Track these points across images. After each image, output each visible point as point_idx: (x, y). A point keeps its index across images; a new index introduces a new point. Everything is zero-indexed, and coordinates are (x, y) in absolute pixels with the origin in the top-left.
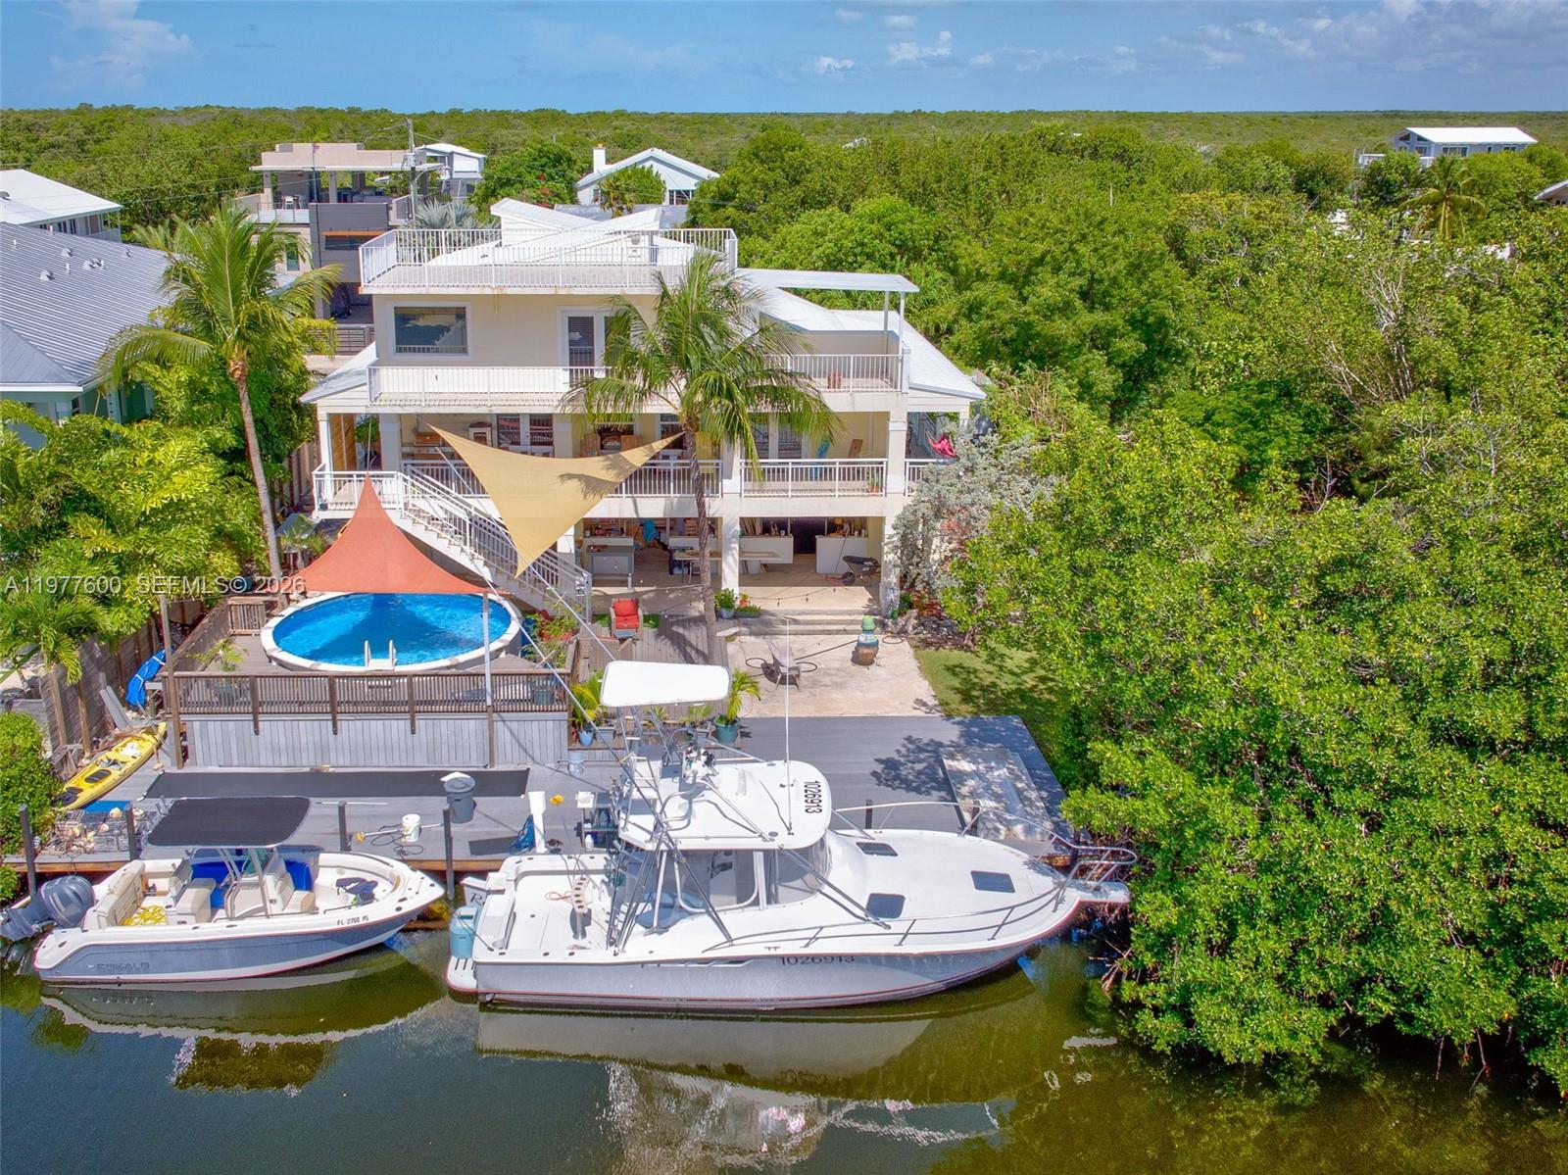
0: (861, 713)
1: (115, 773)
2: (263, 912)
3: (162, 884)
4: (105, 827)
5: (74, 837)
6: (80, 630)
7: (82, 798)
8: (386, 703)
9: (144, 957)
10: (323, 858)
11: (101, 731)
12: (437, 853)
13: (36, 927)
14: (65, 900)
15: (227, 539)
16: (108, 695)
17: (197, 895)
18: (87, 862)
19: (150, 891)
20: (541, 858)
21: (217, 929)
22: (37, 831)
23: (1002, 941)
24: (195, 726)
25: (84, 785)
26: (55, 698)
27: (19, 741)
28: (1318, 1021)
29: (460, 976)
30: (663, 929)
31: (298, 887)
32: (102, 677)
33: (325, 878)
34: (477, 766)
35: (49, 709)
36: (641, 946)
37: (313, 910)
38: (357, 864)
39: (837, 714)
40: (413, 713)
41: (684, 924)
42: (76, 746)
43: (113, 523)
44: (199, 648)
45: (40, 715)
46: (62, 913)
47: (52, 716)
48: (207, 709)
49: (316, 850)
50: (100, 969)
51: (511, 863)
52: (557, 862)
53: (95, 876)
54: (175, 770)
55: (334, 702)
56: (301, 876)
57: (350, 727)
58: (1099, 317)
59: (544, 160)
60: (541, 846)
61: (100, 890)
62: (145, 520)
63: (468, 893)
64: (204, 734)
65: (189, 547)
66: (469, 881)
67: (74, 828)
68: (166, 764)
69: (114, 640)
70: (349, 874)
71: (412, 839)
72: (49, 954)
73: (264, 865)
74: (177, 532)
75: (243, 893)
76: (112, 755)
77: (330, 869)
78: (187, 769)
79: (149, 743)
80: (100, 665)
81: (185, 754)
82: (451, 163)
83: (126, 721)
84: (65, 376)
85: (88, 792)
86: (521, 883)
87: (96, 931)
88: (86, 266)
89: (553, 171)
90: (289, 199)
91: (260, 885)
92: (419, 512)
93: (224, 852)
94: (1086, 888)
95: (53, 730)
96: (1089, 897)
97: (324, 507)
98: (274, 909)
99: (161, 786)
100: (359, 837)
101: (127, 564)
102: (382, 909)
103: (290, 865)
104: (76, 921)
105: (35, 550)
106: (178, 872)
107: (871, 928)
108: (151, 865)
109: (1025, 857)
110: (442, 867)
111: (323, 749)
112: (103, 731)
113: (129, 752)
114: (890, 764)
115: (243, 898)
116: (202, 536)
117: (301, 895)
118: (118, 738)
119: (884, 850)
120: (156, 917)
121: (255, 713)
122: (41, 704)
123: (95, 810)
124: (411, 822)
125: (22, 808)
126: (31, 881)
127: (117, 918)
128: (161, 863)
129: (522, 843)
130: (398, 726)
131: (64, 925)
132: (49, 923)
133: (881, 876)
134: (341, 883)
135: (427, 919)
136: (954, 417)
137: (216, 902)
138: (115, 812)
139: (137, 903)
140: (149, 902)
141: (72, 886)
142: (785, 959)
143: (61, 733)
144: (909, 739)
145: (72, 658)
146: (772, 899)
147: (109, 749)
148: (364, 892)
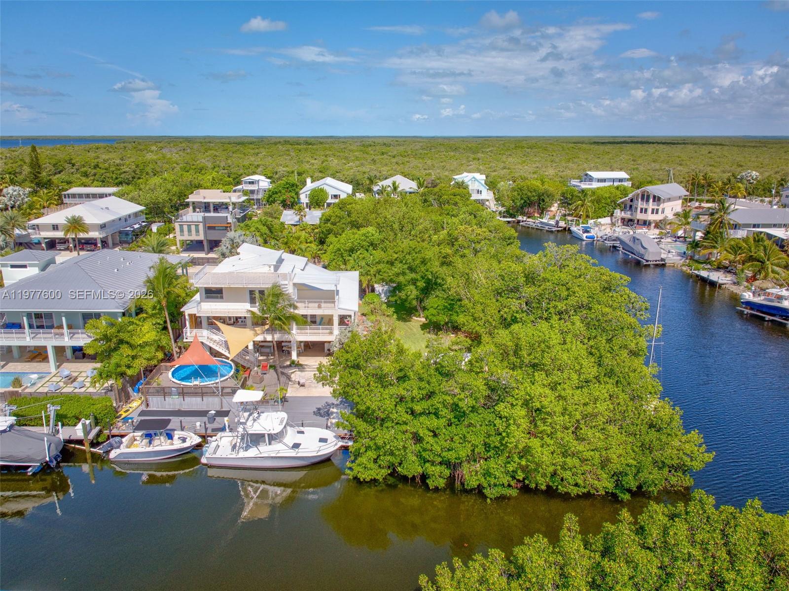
0: (317, 395)
1: (131, 410)
2: (161, 445)
3: (138, 438)
4: (127, 424)
5: (120, 426)
6: (122, 374)
7: (123, 417)
8: (196, 393)
9: (134, 455)
10: (176, 432)
11: (128, 398)
12: (203, 432)
13: (109, 449)
14: (116, 442)
15: (160, 348)
16: (130, 389)
17: (146, 441)
18: (123, 432)
19: (135, 440)
20: (227, 433)
21: (150, 449)
22: (112, 425)
23: (319, 454)
24: (150, 398)
25: (123, 413)
26: (117, 392)
27: (108, 404)
28: (385, 472)
29: (204, 460)
30: (247, 450)
31: (169, 439)
32: (128, 385)
33: (176, 437)
34: (218, 409)
35: (115, 395)
36: (242, 454)
37: (172, 444)
38: (183, 434)
39: (311, 395)
40: (202, 396)
41: (251, 449)
42: (122, 403)
43: (132, 346)
44: (152, 378)
45: (112, 395)
46: (115, 445)
47: (116, 396)
48: (153, 394)
49: (174, 430)
50: (124, 458)
51: (220, 434)
52: (230, 434)
53: (122, 436)
54: (145, 409)
55: (183, 393)
56: (170, 437)
57: (188, 399)
58: (413, 275)
59: (288, 186)
60: (227, 430)
61: (124, 440)
62: (140, 345)
63: (209, 441)
64: (152, 401)
65: (149, 352)
66: (209, 438)
67: (120, 424)
68: (143, 408)
69: (131, 377)
70: (181, 436)
71: (198, 428)
72: (113, 455)
73: (161, 435)
74: (147, 348)
75: (156, 441)
76: (130, 405)
77: (177, 434)
78: (149, 409)
79: (140, 402)
80: (128, 382)
81: (148, 405)
82: (258, 183)
83: (135, 396)
84: (120, 307)
85: (124, 415)
86: (222, 439)
87: (123, 449)
88: (128, 264)
89: (291, 189)
90: (198, 210)
91: (160, 439)
92: (211, 340)
93: (152, 432)
94: (343, 442)
95: (116, 400)
96: (344, 444)
97: (187, 338)
98: (163, 444)
99: (142, 413)
100: (186, 427)
101: (134, 357)
102: (187, 444)
103: (167, 434)
104: (118, 447)
105: (112, 354)
106: (142, 436)
107: (292, 451)
108: (135, 434)
109: (334, 434)
110: (204, 435)
111: (181, 404)
112: (129, 398)
113: (135, 404)
114: (319, 409)
115: (156, 442)
116: (153, 349)
117: (170, 441)
118: (132, 400)
119: (302, 432)
120: (137, 446)
121: (165, 396)
122: (113, 393)
123: (125, 420)
124: (198, 424)
125: (108, 420)
126: (110, 437)
127: (128, 447)
128: (139, 434)
129: (223, 429)
130: (199, 399)
131: (116, 448)
132: (112, 448)
133: (298, 439)
134: (179, 438)
135: (199, 446)
136: (350, 316)
137: (150, 443)
138: (130, 420)
139: (132, 443)
140: (135, 442)
141: (117, 439)
142: (272, 457)
143: (118, 400)
144: (326, 403)
145: (120, 382)
146: (270, 444)
147: (130, 403)
148: (184, 440)
